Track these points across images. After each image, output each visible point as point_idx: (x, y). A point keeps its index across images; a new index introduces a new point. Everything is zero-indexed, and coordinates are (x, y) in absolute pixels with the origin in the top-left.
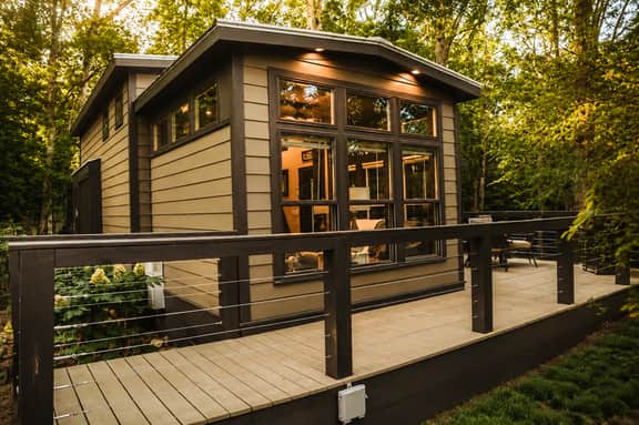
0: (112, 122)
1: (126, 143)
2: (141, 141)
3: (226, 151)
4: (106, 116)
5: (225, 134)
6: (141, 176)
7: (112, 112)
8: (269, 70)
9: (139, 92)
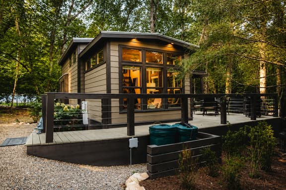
0: (72, 61)
1: (77, 68)
2: (82, 68)
3: (105, 71)
4: (70, 59)
5: (105, 65)
6: (81, 79)
7: (72, 57)
8: (119, 45)
9: (81, 51)
